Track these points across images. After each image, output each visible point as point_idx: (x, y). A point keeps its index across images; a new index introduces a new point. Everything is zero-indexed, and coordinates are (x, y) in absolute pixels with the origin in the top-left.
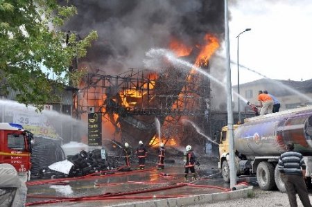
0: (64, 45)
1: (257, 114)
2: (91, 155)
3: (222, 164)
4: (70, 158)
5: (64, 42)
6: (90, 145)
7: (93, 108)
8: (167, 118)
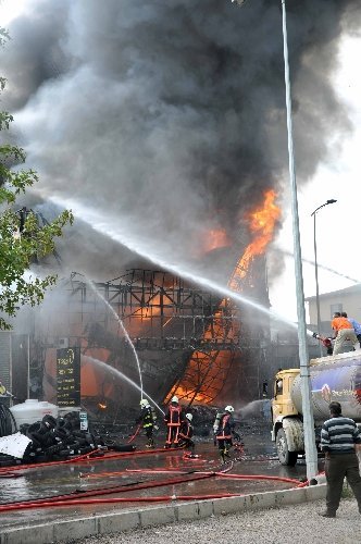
0: (17, 236)
1: (330, 352)
2: (62, 423)
3: (276, 435)
4: (25, 430)
5: (15, 230)
6: (61, 406)
7: (66, 340)
8: (194, 356)
